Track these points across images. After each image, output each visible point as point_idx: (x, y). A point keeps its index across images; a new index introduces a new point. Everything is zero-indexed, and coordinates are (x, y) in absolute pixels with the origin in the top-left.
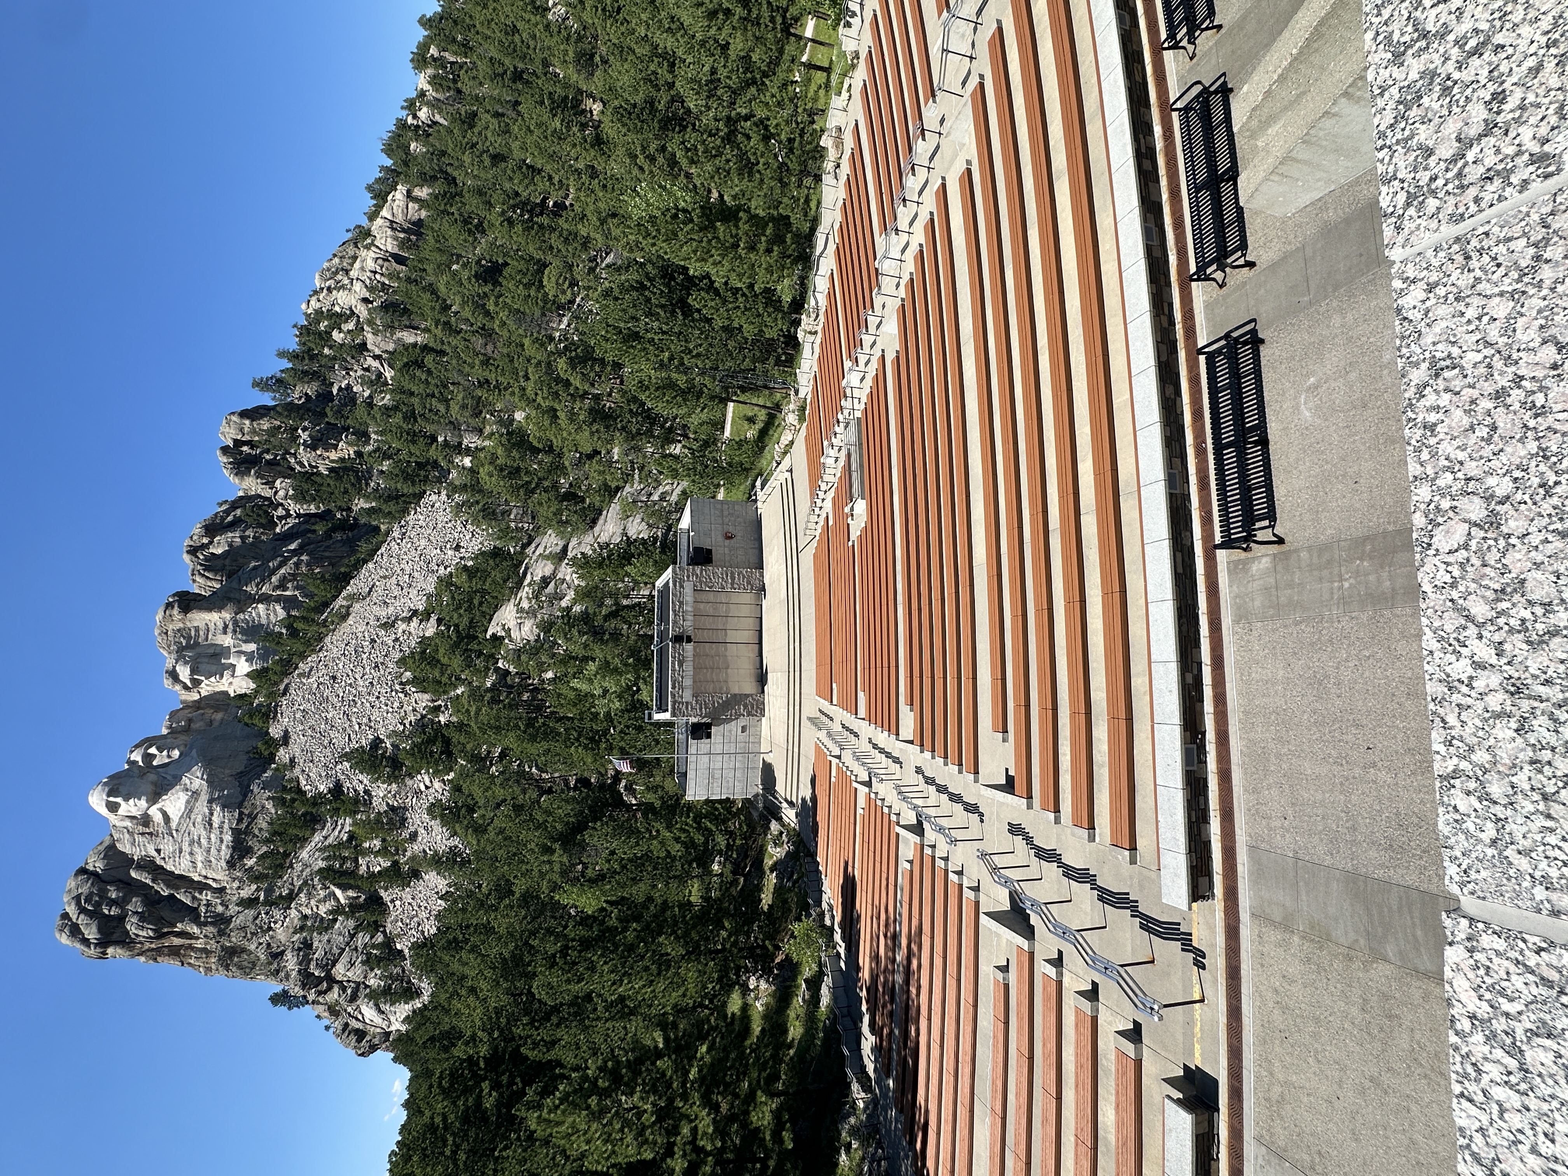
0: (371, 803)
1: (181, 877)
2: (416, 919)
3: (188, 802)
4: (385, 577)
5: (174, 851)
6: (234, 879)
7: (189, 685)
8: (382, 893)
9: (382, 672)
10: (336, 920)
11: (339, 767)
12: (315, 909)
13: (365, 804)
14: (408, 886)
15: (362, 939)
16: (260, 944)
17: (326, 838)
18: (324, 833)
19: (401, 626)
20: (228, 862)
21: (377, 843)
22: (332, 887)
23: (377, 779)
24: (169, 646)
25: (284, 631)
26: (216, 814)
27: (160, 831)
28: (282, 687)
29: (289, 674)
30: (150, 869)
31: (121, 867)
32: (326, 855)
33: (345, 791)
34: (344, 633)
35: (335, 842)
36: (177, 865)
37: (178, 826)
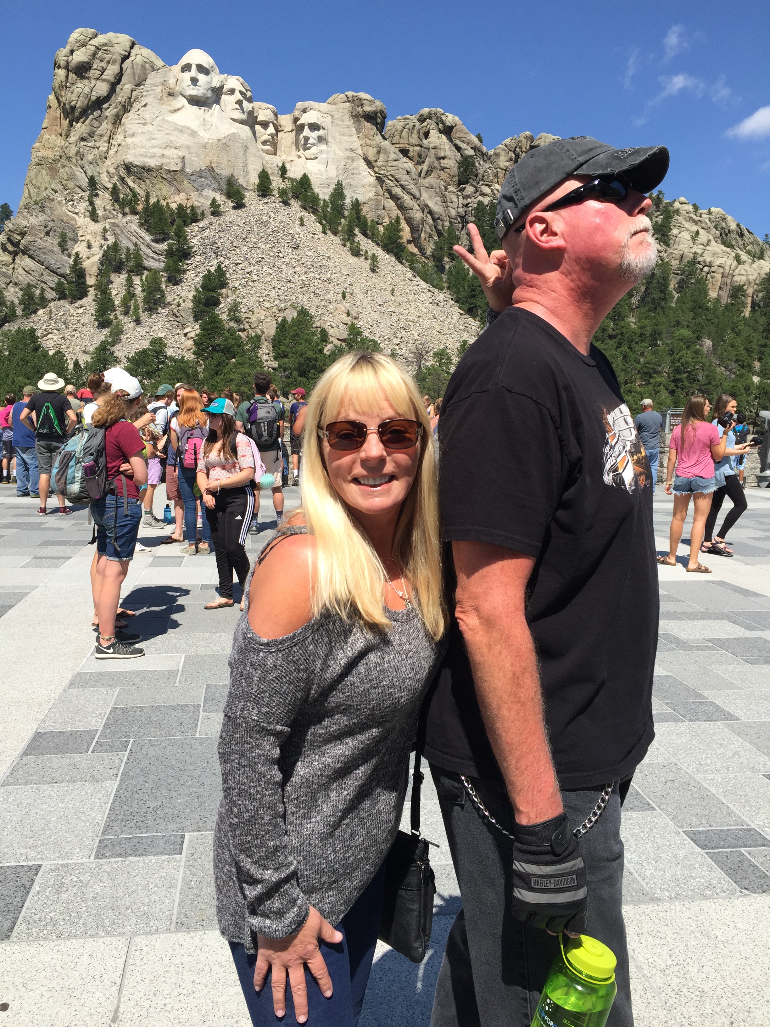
0: (176, 284)
1: (121, 124)
2: (64, 326)
3: (188, 128)
4: (393, 290)
5: (144, 119)
6: (116, 169)
7: (299, 123)
8: (91, 297)
9: (300, 290)
10: (69, 256)
11: (213, 256)
12: (83, 238)
13: (175, 279)
14: (95, 320)
15: (52, 280)
16: (56, 192)
17: (148, 246)
18: (153, 244)
19: (343, 306)
20: (131, 163)
21: (137, 290)
22: (101, 253)
23: (197, 289)
24: (335, 104)
25: (348, 201)
26: (176, 151)
27: (164, 106)
28: (292, 202)
29: (304, 207)
30: (130, 98)
31: (134, 76)
32: (132, 247)
33: (189, 262)
34: (340, 254)
35: (142, 254)
36: (133, 121)
37: (167, 121)
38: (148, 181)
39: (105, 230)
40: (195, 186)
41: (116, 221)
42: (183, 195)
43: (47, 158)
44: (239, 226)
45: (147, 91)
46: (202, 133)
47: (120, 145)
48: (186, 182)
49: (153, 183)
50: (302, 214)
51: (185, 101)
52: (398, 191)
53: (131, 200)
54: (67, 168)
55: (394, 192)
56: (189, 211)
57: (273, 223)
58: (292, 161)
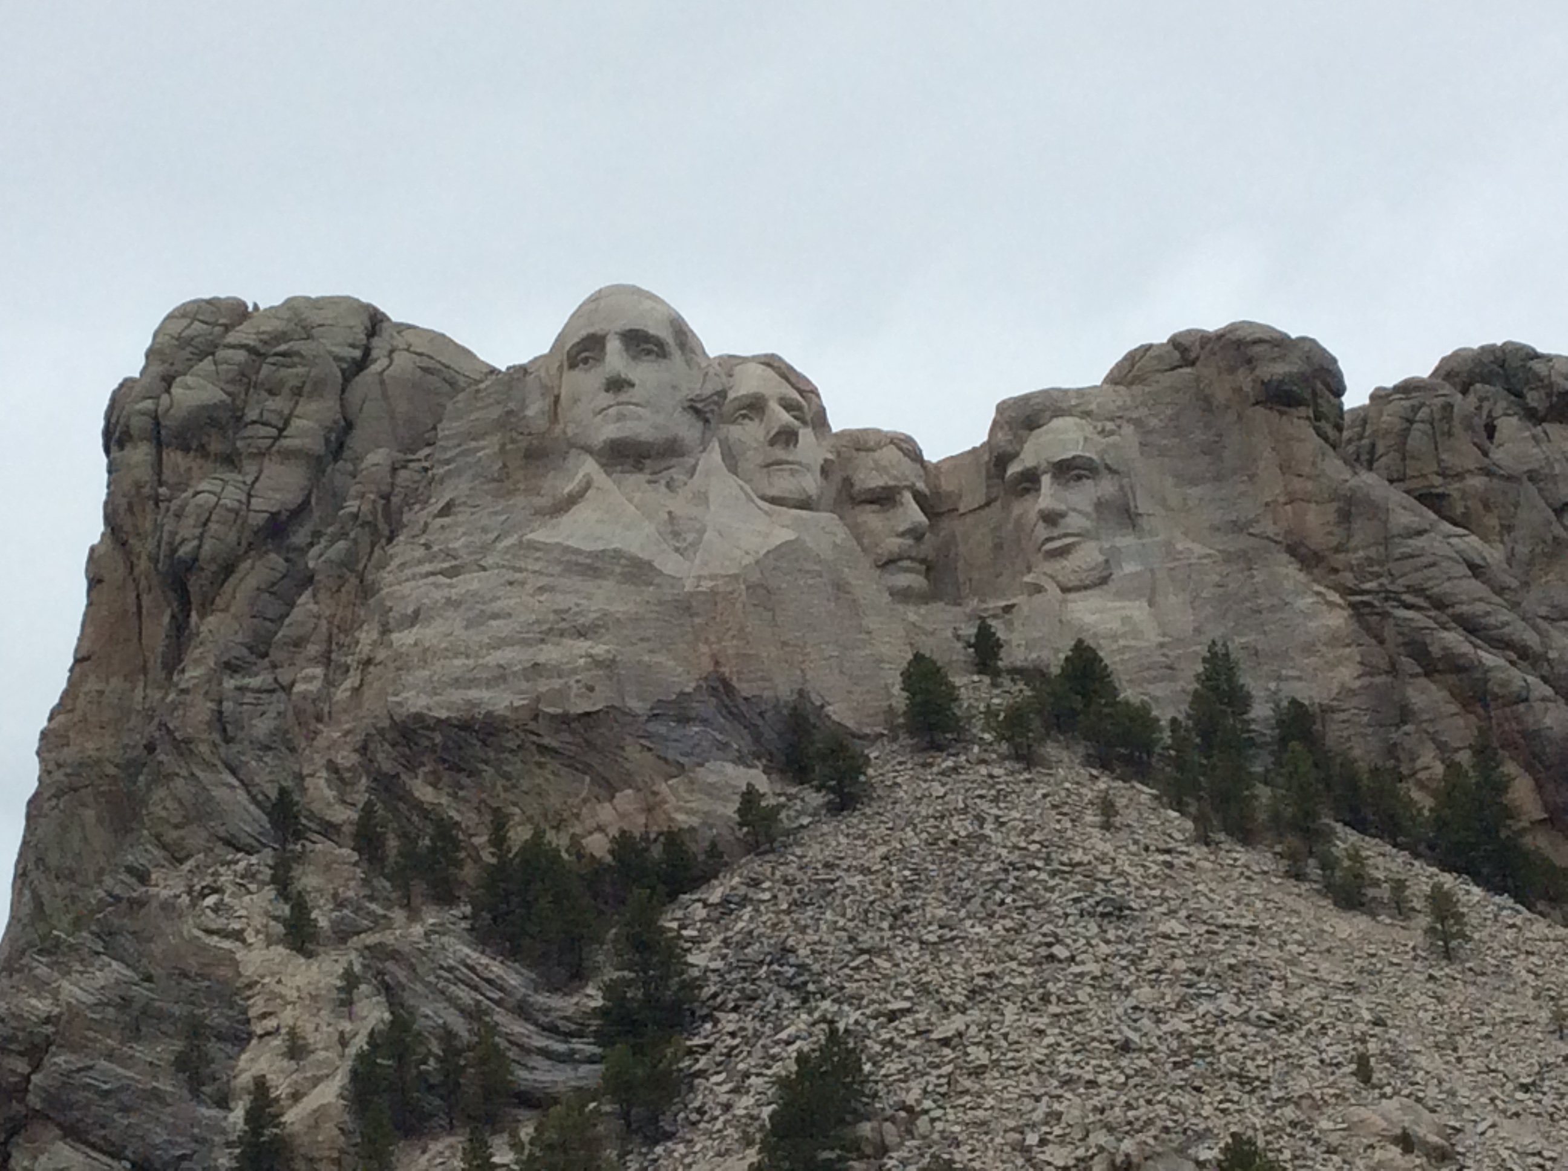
1: (366, 591)
3: (617, 554)
5: (449, 554)
6: (363, 749)
7: (1013, 469)
9: (1177, 1077)
10: (226, 1102)
11: (791, 1000)
19: (1375, 1114)
20: (419, 717)
23: (756, 1142)
25: (1261, 711)
26: (583, 645)
27: (520, 500)
28: (1051, 750)
29: (1102, 761)
30: (387, 497)
31: (392, 418)
32: (459, 1025)
33: (697, 1041)
34: (1297, 913)
35: (503, 1044)
36: (408, 572)
37: (534, 546)
38: (489, 771)
39: (351, 980)
40: (671, 755)
41: (389, 938)
42: (626, 798)
43: (98, 762)
44: (865, 871)
45: (448, 462)
46: (669, 564)
47: (369, 662)
48: (632, 751)
49: (507, 776)
50: (1102, 785)
51: (589, 466)
52: (1454, 639)
53: (433, 850)
54: (179, 782)
55: (1435, 650)
56: (656, 852)
57: (996, 837)
58: (1008, 609)
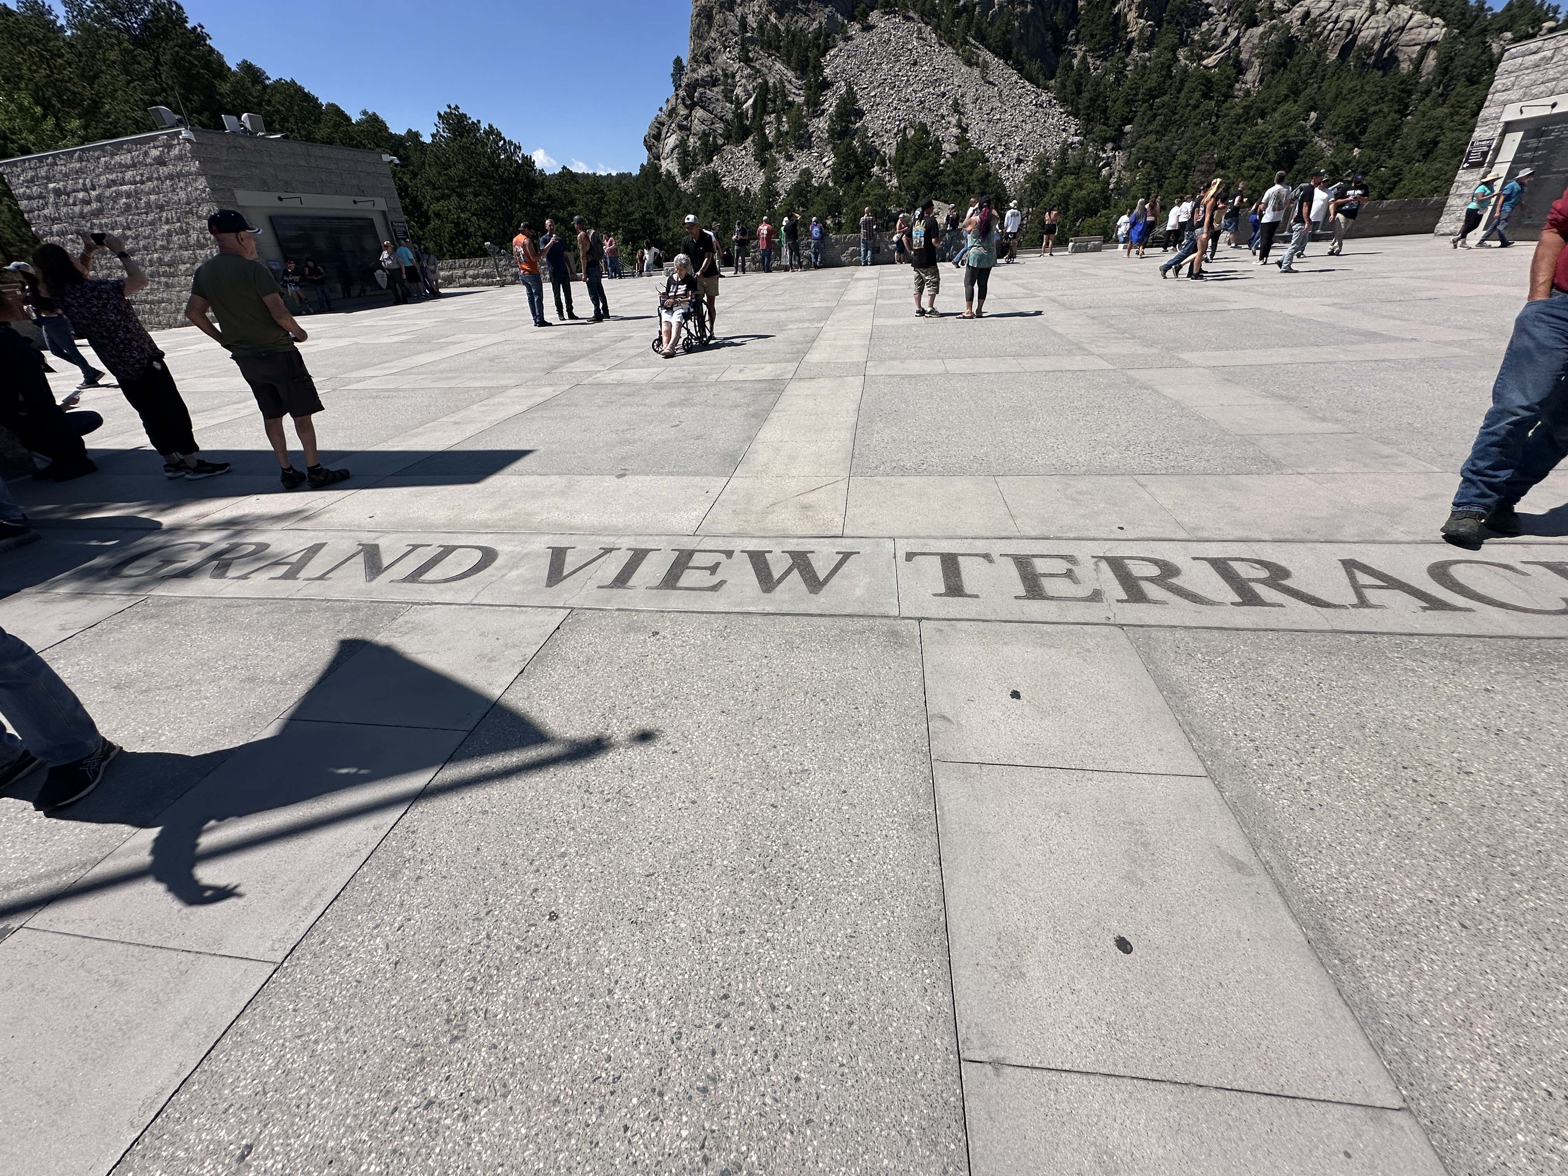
0: (814, 116)
2: (733, 169)
4: (1000, 95)
8: (751, 138)
12: (740, 83)
13: (815, 112)
14: (755, 159)
15: (719, 127)
16: (715, 41)
17: (790, 82)
18: (794, 79)
21: (785, 127)
22: (755, 96)
28: (911, 14)
29: (922, 18)
32: (778, 85)
33: (825, 93)
34: (954, 64)
35: (786, 90)
38: (787, 15)
39: (756, 72)
41: (764, 61)
43: (705, 6)
50: (920, 25)
53: (774, 37)
54: (721, 14)
57: (894, 40)
